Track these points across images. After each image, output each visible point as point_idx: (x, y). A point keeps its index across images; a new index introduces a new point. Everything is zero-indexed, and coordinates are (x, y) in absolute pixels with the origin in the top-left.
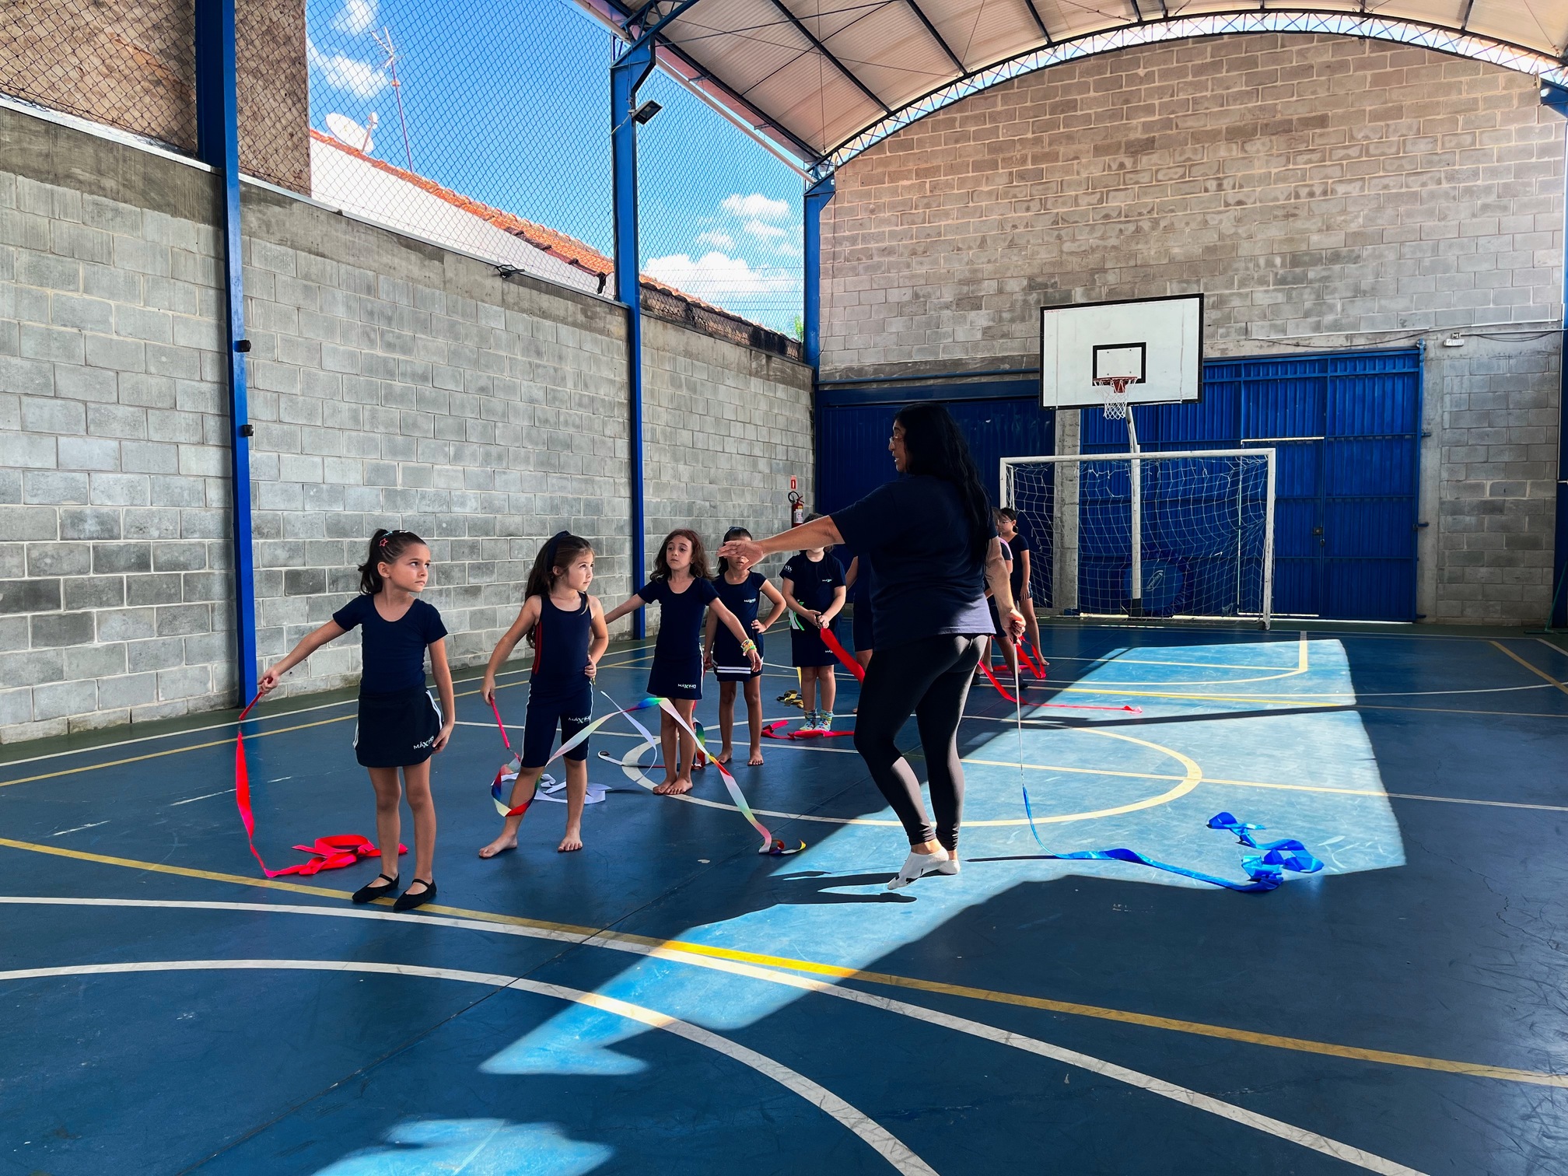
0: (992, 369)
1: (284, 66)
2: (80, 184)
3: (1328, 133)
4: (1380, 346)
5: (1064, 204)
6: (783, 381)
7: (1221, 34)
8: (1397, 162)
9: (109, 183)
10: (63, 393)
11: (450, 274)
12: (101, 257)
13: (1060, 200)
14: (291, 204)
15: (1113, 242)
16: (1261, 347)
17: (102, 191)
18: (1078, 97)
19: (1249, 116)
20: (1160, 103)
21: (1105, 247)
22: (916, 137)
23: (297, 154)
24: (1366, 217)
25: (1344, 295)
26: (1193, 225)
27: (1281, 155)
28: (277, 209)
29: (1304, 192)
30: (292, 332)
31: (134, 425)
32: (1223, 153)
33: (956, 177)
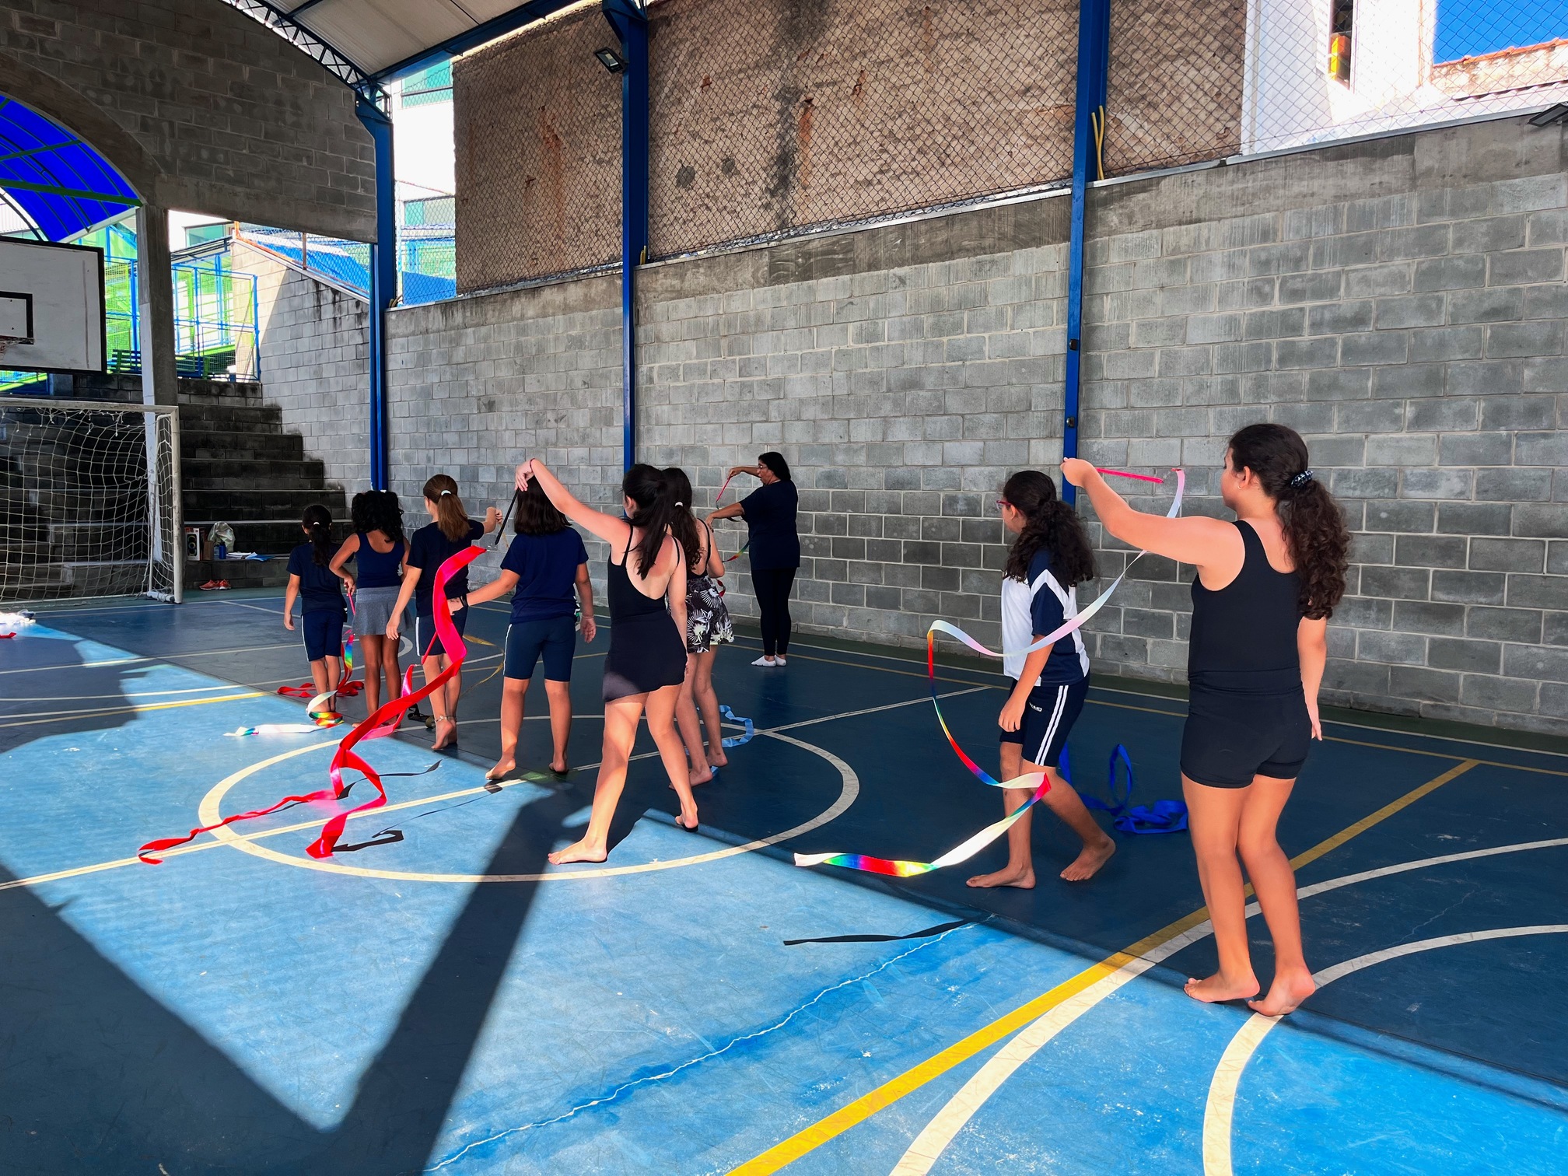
10: (950, 410)
14: (1158, 183)
17: (984, 250)
28: (1141, 196)
30: (1151, 315)
31: (996, 428)
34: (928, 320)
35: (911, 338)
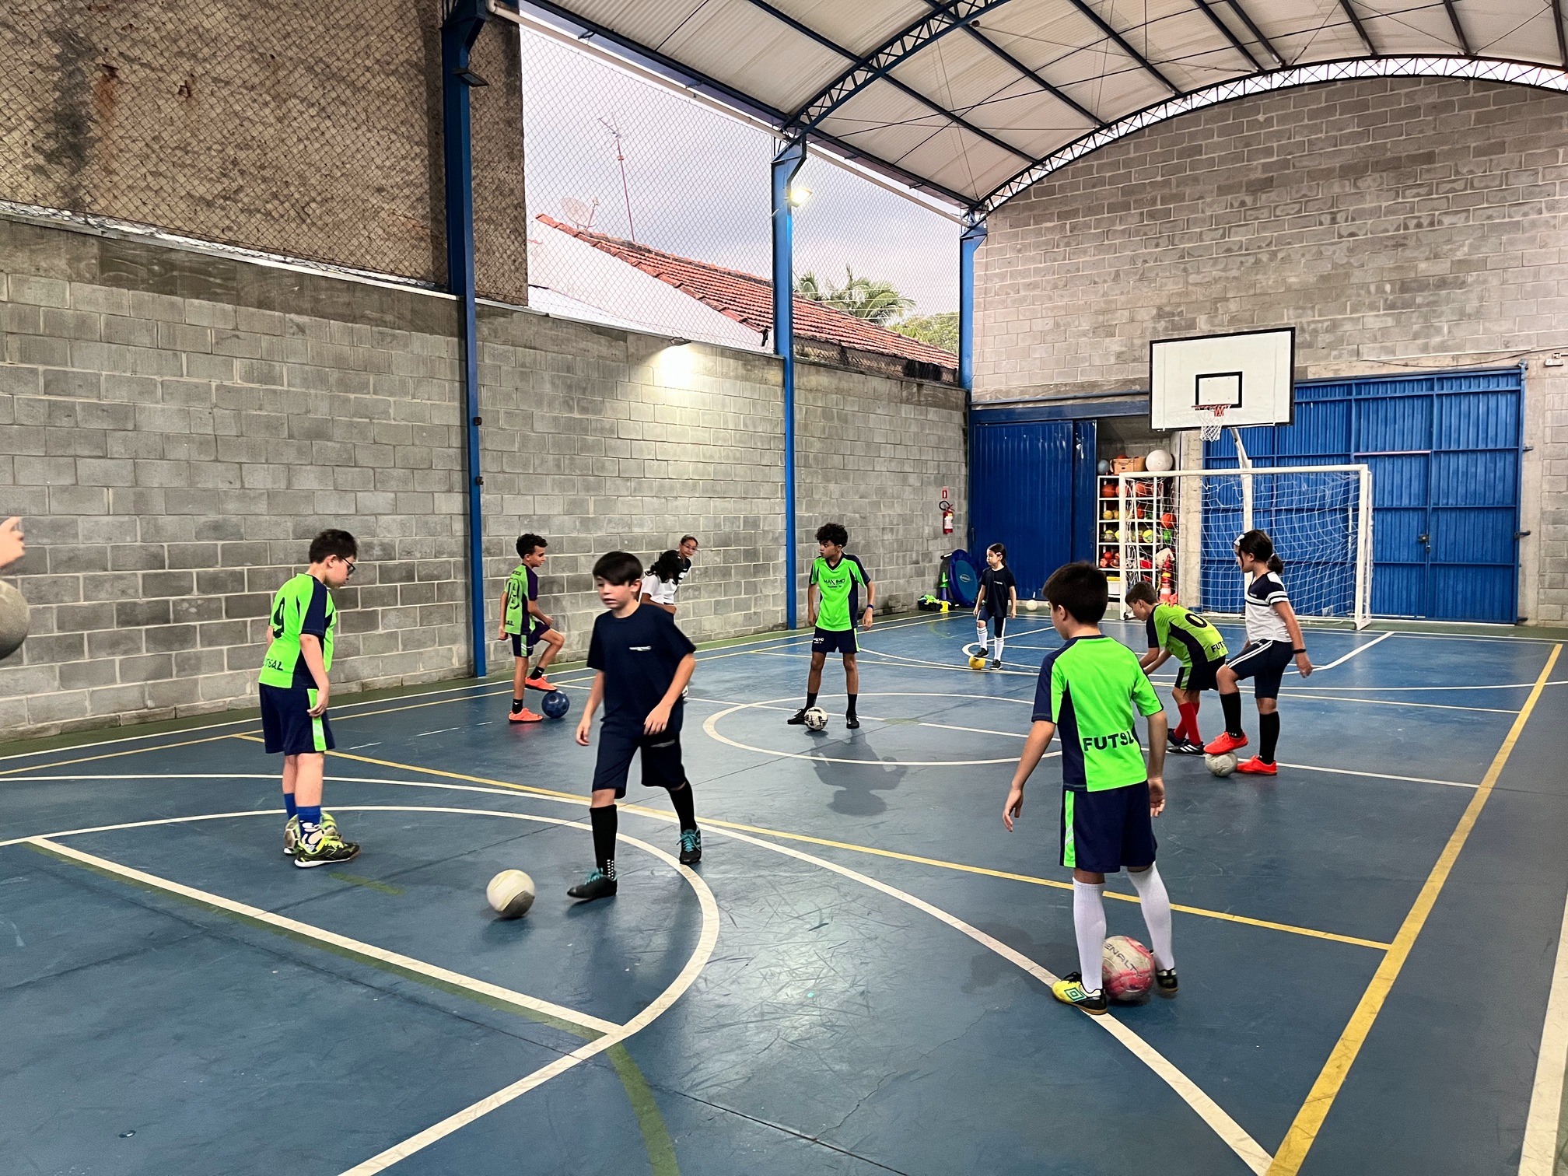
0: (1125, 390)
1: (509, 211)
2: (369, 321)
3: (1435, 169)
4: (1485, 365)
5: (1190, 240)
6: (935, 405)
7: (1334, 80)
8: (1501, 194)
9: (389, 318)
10: (360, 463)
11: (632, 350)
12: (382, 369)
13: (1187, 236)
14: (512, 315)
15: (1235, 273)
16: (1372, 367)
17: (385, 324)
18: (1203, 143)
19: (1361, 155)
20: (1278, 146)
21: (1227, 278)
22: (1057, 183)
23: (517, 274)
24: (1471, 245)
25: (1450, 318)
26: (1308, 257)
27: (1391, 189)
28: (502, 319)
29: (1412, 223)
30: (512, 407)
31: (405, 481)
32: (1336, 189)
33: (1093, 218)
34: (334, 375)
35: (316, 388)
